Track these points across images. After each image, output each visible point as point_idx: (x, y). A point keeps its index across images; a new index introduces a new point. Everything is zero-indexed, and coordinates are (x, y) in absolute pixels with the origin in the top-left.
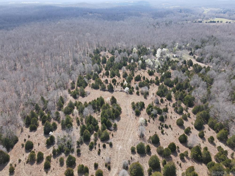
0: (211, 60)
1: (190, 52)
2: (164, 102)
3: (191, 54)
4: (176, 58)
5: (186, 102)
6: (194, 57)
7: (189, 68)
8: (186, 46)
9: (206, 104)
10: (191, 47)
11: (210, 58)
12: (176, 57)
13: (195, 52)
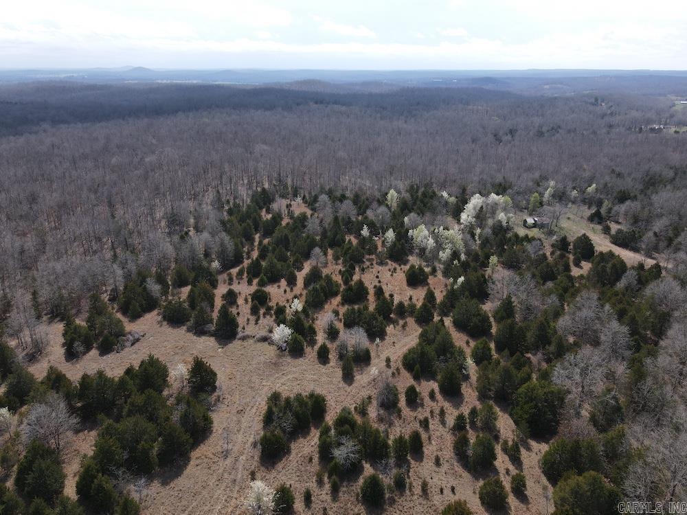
0: (670, 241)
1: (593, 210)
2: (422, 405)
3: (597, 218)
4: (536, 230)
5: (520, 412)
6: (607, 230)
7: (577, 265)
8: (583, 192)
9: (611, 433)
10: (601, 197)
11: (671, 233)
12: (535, 225)
13: (613, 212)
